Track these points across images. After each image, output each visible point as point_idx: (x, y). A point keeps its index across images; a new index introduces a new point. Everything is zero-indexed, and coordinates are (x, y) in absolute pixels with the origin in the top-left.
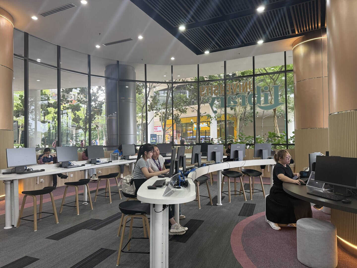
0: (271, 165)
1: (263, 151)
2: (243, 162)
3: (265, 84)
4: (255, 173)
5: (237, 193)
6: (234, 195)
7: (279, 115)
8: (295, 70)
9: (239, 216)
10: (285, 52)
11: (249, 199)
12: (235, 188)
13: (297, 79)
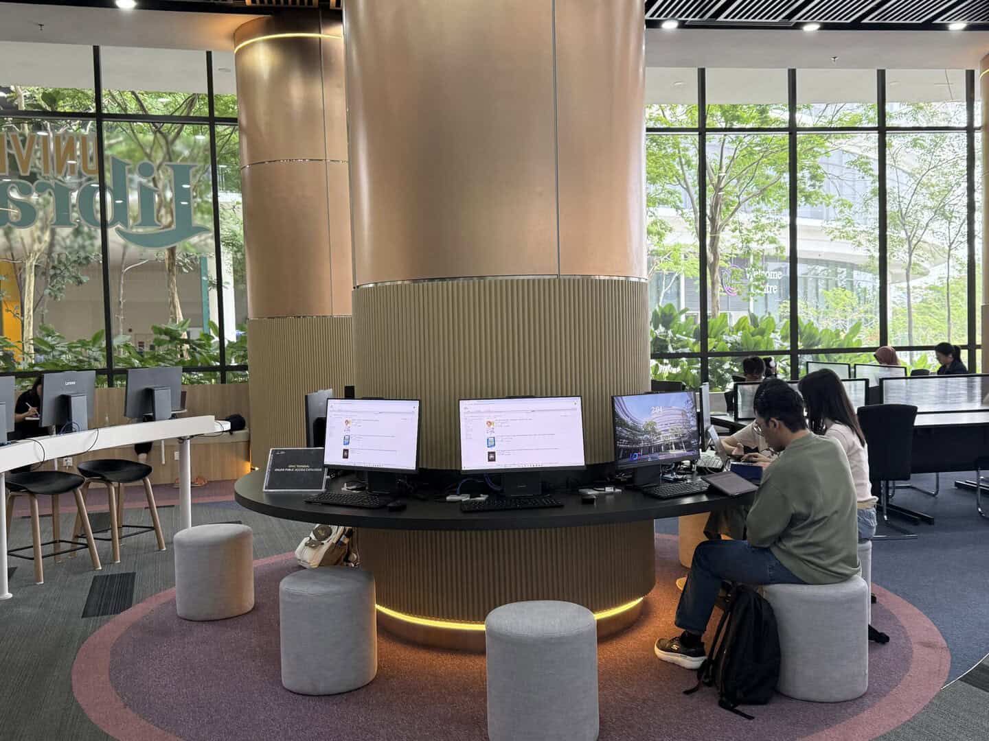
0: (180, 438)
1: (156, 393)
2: (91, 436)
3: (133, 146)
4: (127, 469)
5: (65, 547)
6: (53, 557)
7: (181, 264)
8: (243, 120)
9: (83, 617)
10: (209, 54)
11: (108, 560)
12: (55, 531)
13: (252, 155)
